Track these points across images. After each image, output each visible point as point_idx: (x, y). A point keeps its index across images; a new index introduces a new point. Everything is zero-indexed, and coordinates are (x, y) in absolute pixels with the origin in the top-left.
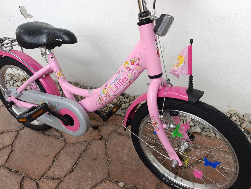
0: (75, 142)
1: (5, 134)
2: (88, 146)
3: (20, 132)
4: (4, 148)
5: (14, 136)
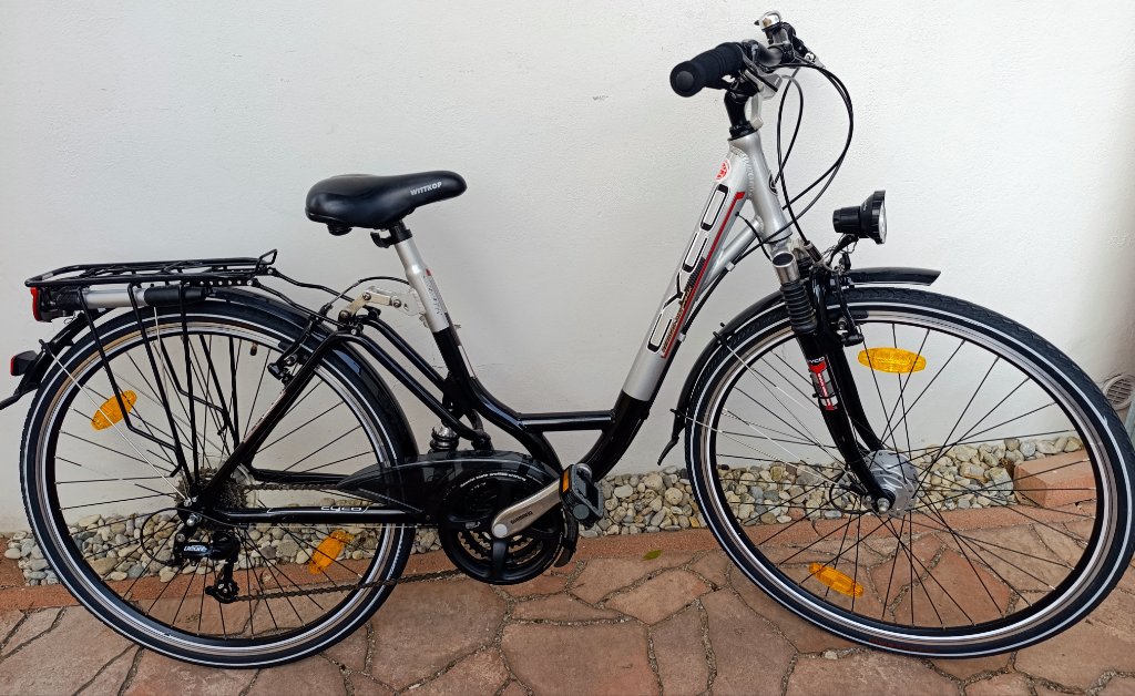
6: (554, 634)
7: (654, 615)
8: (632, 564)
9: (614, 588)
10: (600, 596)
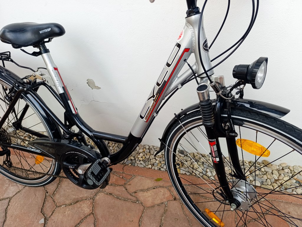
0: (152, 205)
1: (81, 203)
2: (166, 208)
3: (94, 199)
4: (86, 217)
5: (91, 204)
6: (113, 201)
7: (149, 204)
8: (150, 181)
9: (140, 189)
10: (134, 191)
